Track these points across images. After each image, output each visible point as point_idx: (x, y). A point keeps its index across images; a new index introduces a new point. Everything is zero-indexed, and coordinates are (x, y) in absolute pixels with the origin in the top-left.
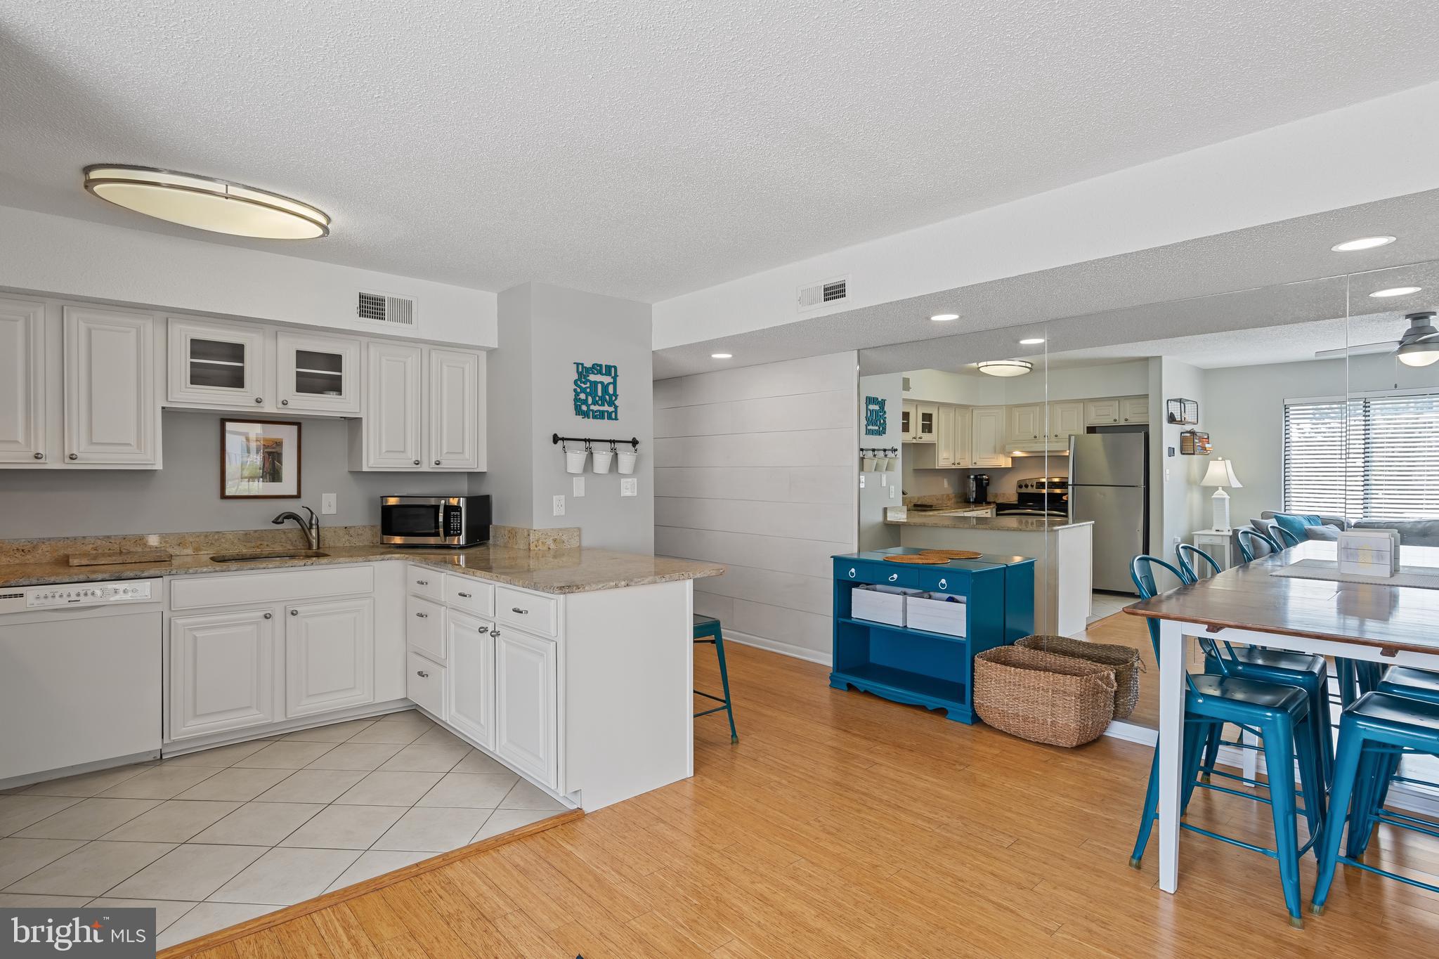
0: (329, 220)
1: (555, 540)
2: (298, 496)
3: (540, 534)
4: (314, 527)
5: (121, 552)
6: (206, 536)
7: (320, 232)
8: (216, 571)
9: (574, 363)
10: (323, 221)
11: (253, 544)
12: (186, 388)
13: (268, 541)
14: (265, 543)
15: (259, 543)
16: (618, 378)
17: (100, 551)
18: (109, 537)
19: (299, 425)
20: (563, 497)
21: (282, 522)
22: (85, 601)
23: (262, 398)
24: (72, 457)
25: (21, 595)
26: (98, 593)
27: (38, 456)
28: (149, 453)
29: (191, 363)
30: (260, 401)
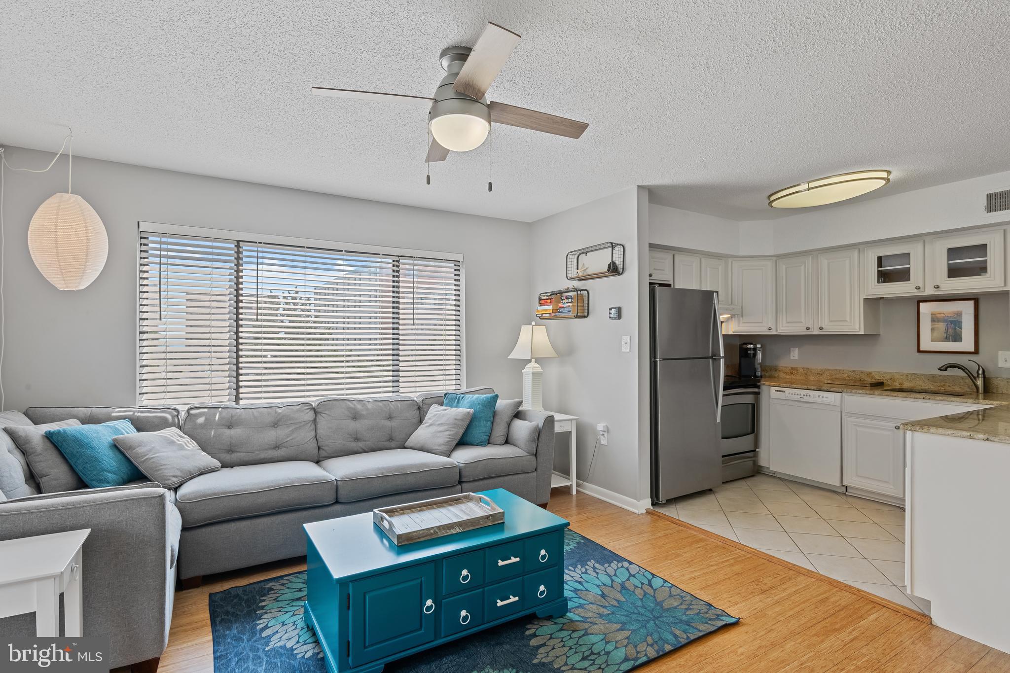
0: (889, 172)
2: (977, 352)
4: (981, 375)
5: (860, 380)
6: (907, 375)
7: (884, 182)
8: (866, 394)
10: (885, 175)
11: (938, 384)
12: (875, 286)
13: (949, 383)
14: (948, 384)
15: (943, 384)
17: (851, 378)
18: (854, 371)
19: (977, 300)
21: (946, 370)
22: (807, 399)
23: (921, 285)
24: (821, 329)
25: (784, 392)
26: (812, 395)
27: (808, 329)
28: (856, 325)
29: (878, 271)
30: (918, 288)
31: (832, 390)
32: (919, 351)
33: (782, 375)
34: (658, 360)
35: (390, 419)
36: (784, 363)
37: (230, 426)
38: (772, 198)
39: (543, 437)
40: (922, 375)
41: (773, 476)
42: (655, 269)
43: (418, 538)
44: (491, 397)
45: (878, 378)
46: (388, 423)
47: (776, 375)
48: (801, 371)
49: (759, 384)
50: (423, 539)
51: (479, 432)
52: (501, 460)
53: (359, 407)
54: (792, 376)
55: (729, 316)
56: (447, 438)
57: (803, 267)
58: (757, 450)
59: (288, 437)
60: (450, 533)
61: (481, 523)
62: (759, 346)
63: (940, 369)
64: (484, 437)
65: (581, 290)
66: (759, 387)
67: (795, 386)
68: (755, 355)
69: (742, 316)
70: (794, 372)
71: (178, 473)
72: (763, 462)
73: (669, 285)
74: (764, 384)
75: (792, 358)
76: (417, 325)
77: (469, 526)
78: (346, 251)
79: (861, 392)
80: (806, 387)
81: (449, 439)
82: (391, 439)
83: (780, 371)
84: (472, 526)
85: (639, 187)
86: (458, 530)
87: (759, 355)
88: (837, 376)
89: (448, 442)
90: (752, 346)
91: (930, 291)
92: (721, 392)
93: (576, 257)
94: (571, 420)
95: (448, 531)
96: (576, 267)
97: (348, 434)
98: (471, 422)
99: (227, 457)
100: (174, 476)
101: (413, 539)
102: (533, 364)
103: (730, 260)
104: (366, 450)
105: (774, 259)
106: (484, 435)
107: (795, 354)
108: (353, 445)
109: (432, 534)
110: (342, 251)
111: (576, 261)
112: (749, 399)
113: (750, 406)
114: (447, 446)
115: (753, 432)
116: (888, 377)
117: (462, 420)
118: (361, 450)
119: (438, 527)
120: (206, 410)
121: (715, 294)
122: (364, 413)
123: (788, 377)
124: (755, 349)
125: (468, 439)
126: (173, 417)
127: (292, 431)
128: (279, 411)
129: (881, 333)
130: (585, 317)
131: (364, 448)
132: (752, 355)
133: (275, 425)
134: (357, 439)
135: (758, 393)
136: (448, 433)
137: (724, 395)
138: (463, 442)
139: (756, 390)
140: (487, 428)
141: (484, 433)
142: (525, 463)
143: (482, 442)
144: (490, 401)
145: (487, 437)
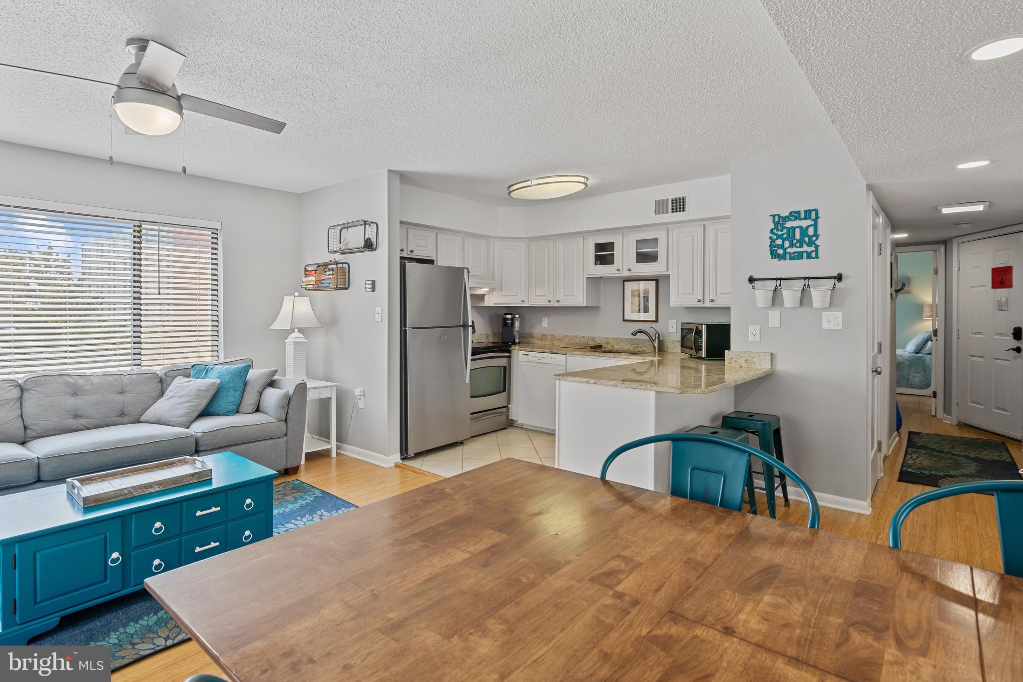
0: (586, 178)
1: (746, 361)
2: (657, 321)
3: (733, 354)
4: (657, 339)
5: (585, 344)
6: (615, 340)
7: (584, 186)
9: (770, 216)
10: (583, 180)
12: (594, 267)
15: (637, 345)
16: (820, 221)
17: (579, 343)
18: (582, 336)
19: (657, 281)
20: (757, 327)
21: (636, 335)
22: (543, 360)
23: (621, 268)
24: (558, 302)
25: (528, 355)
26: (546, 358)
27: (549, 301)
28: (579, 298)
29: (595, 255)
30: (618, 270)
31: (559, 352)
32: (624, 320)
33: (536, 341)
34: (407, 329)
35: (122, 394)
36: (537, 331)
38: (511, 189)
39: (293, 403)
40: (625, 339)
41: (521, 427)
42: (417, 246)
44: (242, 367)
45: (598, 342)
46: (119, 398)
47: (532, 342)
48: (549, 337)
49: (510, 349)
51: (226, 401)
52: (246, 428)
53: (81, 381)
54: (543, 341)
55: (488, 289)
56: (187, 409)
57: (547, 249)
58: (509, 406)
60: (148, 492)
62: (517, 316)
63: (632, 334)
64: (232, 406)
65: (343, 263)
66: (510, 352)
67: (535, 350)
68: (513, 324)
69: (501, 290)
70: (544, 338)
72: (513, 416)
73: (431, 262)
74: (514, 349)
75: (543, 326)
77: (170, 485)
78: (70, 213)
79: (578, 353)
80: (542, 350)
81: (187, 411)
82: (122, 414)
83: (534, 337)
85: (389, 171)
87: (517, 324)
88: (572, 341)
89: (188, 413)
90: (510, 316)
91: (626, 274)
92: (469, 357)
93: (338, 231)
94: (331, 386)
95: (146, 490)
96: (338, 240)
97: (65, 411)
98: (217, 393)
102: (296, 333)
103: (492, 240)
104: (90, 427)
105: (527, 240)
107: (545, 322)
108: (72, 422)
109: (125, 494)
110: (63, 212)
111: (338, 235)
112: (503, 362)
113: (502, 368)
114: (186, 418)
115: (504, 390)
116: (605, 341)
117: (206, 391)
118: (82, 428)
119: (133, 487)
121: (466, 271)
122: (88, 388)
123: (540, 342)
124: (512, 319)
125: (213, 409)
129: (601, 306)
130: (346, 289)
131: (86, 425)
132: (510, 324)
134: (77, 416)
135: (509, 357)
136: (188, 404)
137: (472, 360)
138: (205, 413)
139: (507, 354)
140: (236, 397)
141: (233, 402)
142: (273, 429)
143: (229, 412)
144: (240, 372)
145: (236, 406)
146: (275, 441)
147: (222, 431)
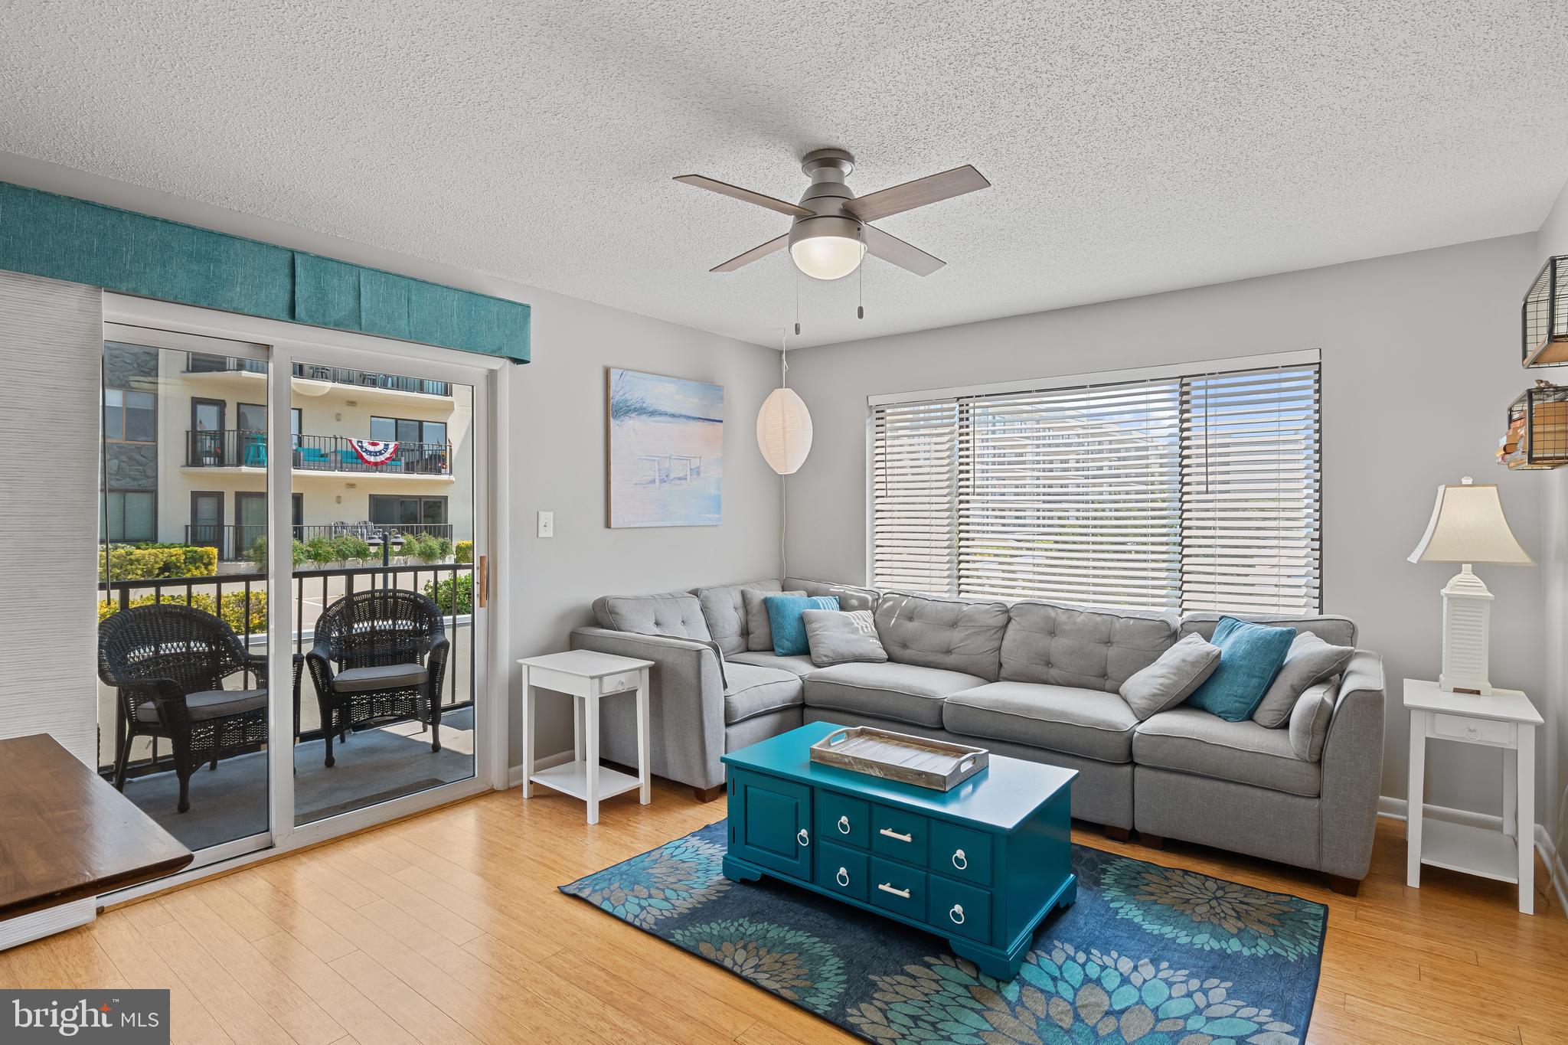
35: (1109, 644)
37: (911, 619)
43: (831, 762)
46: (1102, 649)
50: (836, 765)
51: (1222, 694)
53: (1063, 617)
56: (1155, 688)
59: (961, 642)
60: (867, 773)
61: (910, 777)
64: (1237, 704)
71: (830, 654)
76: (1213, 492)
77: (893, 775)
78: (1091, 386)
81: (1155, 691)
82: (1104, 675)
84: (897, 777)
86: (876, 773)
89: (1155, 695)
94: (1517, 721)
95: (866, 769)
97: (1036, 654)
98: (1215, 671)
99: (897, 651)
100: (825, 656)
101: (826, 761)
102: (1466, 574)
104: (1061, 682)
106: (1235, 702)
108: (1040, 670)
109: (845, 764)
110: (1085, 387)
114: (1149, 702)
117: (1193, 664)
119: (854, 758)
120: (897, 596)
122: (1067, 627)
125: (1208, 700)
126: (873, 600)
127: (969, 636)
128: (965, 608)
131: (1058, 679)
133: (954, 624)
134: (1049, 664)
136: (1161, 680)
138: (1190, 701)
140: (1248, 689)
141: (1240, 697)
142: (1281, 771)
143: (1230, 713)
144: (1270, 641)
145: (1244, 706)
146: (1289, 799)
147: (1170, 740)
